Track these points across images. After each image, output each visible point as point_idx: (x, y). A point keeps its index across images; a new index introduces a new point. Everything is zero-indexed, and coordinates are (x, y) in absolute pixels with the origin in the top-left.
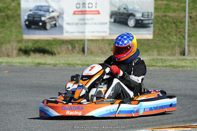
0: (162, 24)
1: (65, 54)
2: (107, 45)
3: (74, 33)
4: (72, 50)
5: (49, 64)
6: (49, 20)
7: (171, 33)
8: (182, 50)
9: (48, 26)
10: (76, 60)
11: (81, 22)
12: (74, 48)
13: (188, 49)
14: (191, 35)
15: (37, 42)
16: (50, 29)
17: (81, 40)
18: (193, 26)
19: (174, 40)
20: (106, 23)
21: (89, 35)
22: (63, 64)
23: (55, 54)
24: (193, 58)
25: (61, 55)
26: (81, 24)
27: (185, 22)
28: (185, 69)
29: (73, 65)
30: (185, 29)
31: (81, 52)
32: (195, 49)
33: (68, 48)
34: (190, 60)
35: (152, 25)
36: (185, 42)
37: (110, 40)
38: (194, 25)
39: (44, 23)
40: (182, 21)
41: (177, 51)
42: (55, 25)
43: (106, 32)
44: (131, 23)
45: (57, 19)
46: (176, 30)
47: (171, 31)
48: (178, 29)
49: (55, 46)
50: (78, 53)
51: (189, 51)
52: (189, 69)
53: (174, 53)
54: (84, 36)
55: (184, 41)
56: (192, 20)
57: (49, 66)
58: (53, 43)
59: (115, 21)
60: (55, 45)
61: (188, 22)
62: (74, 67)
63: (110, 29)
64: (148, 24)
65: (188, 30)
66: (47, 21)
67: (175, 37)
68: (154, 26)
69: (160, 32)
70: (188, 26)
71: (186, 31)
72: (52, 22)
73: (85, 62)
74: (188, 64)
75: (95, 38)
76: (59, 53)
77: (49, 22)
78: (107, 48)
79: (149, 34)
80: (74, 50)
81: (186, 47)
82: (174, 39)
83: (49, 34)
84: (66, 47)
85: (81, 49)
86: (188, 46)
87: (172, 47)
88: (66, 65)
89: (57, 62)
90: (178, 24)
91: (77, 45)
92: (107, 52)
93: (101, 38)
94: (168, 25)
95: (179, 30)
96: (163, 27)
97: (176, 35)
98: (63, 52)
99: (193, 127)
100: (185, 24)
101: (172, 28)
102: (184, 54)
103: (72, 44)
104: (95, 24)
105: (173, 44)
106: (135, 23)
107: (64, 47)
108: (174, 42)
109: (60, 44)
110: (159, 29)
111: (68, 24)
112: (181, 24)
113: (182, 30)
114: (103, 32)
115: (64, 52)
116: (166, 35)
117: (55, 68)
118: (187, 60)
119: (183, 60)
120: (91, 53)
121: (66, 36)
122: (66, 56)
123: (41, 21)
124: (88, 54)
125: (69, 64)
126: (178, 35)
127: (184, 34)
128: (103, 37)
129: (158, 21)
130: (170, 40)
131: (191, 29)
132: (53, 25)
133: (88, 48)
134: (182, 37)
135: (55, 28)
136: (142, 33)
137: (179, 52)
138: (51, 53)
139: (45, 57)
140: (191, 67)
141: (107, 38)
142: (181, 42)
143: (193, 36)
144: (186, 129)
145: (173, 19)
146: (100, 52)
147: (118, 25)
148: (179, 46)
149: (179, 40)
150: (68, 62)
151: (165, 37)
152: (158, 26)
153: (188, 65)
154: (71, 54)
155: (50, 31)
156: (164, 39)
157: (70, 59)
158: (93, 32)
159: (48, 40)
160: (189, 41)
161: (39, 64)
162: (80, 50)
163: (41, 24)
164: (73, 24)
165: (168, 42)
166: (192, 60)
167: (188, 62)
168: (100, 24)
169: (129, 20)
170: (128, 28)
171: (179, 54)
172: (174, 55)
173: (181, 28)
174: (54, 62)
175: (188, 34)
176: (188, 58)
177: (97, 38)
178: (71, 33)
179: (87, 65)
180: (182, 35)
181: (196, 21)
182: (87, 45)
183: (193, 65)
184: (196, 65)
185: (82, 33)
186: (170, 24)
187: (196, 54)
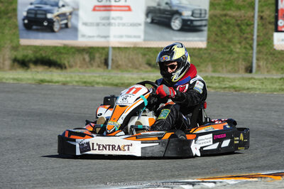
0: (220, 27)
1: (80, 67)
2: (140, 56)
3: (93, 37)
4: (90, 61)
5: (57, 82)
6: (58, 18)
7: (234, 40)
8: (249, 65)
9: (56, 27)
10: (96, 77)
11: (103, 22)
12: (92, 59)
13: (257, 63)
14: (261, 43)
15: (40, 50)
16: (59, 31)
17: (103, 48)
18: (264, 31)
19: (238, 50)
20: (140, 25)
21: (114, 41)
22: (77, 82)
23: (65, 68)
24: (263, 77)
25: (73, 70)
26: (104, 25)
27: (253, 24)
28: (252, 92)
29: (90, 83)
30: (253, 35)
31: (103, 65)
32: (267, 63)
33: (84, 59)
34: (259, 79)
35: (206, 28)
36: (252, 53)
37: (145, 48)
38: (265, 28)
39: (51, 22)
40: (249, 23)
41: (240, 66)
42: (66, 25)
43: (139, 37)
44: (176, 24)
45: (70, 16)
46: (241, 37)
47: (233, 38)
49: (65, 56)
50: (99, 66)
51: (258, 66)
52: (257, 92)
53: (237, 69)
54: (108, 42)
55: (250, 52)
56: (264, 22)
57: (57, 84)
58: (62, 51)
59: (153, 22)
60: (66, 54)
61: (258, 25)
62: (93, 86)
63: (145, 32)
64: (201, 26)
65: (258, 36)
66: (55, 20)
67: (238, 46)
68: (209, 30)
69: (218, 39)
70: (258, 30)
71: (255, 37)
72: (62, 20)
73: (109, 79)
74: (256, 85)
75: (123, 46)
76: (71, 67)
77: (58, 21)
78: (140, 60)
79: (202, 41)
80: (92, 62)
81: (255, 61)
82: (237, 48)
83: (58, 38)
84: (81, 58)
85: (103, 61)
86: (257, 59)
87: (234, 60)
88: (80, 84)
89: (68, 79)
90: (243, 27)
91: (97, 55)
92: (140, 65)
93: (132, 46)
94: (228, 27)
95: (245, 35)
96: (221, 31)
97: (240, 43)
98: (76, 64)
100: (253, 27)
101: (234, 33)
102: (251, 71)
103: (90, 53)
104: (124, 25)
105: (236, 55)
106: (180, 24)
107: (78, 58)
108: (237, 53)
109: (74, 53)
110: (216, 35)
111: (85, 24)
112: (248, 28)
113: (249, 36)
114: (135, 37)
115: (78, 65)
116: (225, 43)
117: (64, 87)
118: (254, 79)
119: (250, 79)
120: (118, 67)
121: (82, 41)
122: (81, 70)
123: (46, 19)
124: (112, 68)
125: (85, 82)
126: (242, 44)
127: (251, 42)
128: (135, 43)
129: (215, 23)
130: (231, 50)
131: (261, 34)
132: (64, 26)
133: (112, 60)
134: (248, 46)
135: (67, 30)
136: (191, 39)
137: (243, 67)
138: (59, 66)
139: (51, 71)
140: (260, 89)
141: (141, 46)
142: (247, 54)
143: (264, 44)
144: (251, 179)
145: (237, 20)
146: (130, 65)
147: (157, 27)
148: (244, 60)
149: (244, 51)
150: (84, 80)
151: (224, 46)
152: (215, 29)
153: (256, 87)
154: (88, 67)
155: (58, 34)
156: (223, 49)
157: (87, 75)
158: (121, 37)
159: (55, 47)
160: (259, 52)
161: (42, 81)
162: (101, 63)
163: (45, 24)
164: (92, 24)
165: (229, 53)
166: (262, 79)
167: (256, 82)
168: (131, 25)
169: (173, 21)
170: (171, 32)
171: (243, 70)
172: (236, 72)
173: (247, 34)
174: (64, 79)
175: (258, 41)
176: (256, 77)
177: (126, 46)
178: (90, 37)
179: (112, 84)
180: (248, 43)
181: (270, 23)
182: (113, 56)
183: (264, 87)
184: (268, 87)
185: (105, 37)
186: (231, 27)
187: (268, 72)
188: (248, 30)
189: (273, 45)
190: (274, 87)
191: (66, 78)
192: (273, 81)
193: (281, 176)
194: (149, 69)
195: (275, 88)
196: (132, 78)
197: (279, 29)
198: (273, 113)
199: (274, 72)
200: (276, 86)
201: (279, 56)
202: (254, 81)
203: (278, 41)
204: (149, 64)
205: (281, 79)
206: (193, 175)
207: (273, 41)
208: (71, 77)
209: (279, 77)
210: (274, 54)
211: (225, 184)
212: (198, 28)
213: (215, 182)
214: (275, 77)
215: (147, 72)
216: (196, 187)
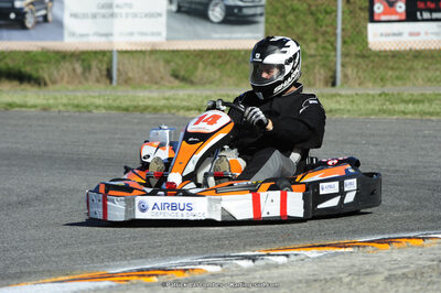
0: (284, 16)
1: (68, 83)
2: (162, 63)
3: (87, 35)
4: (84, 73)
5: (35, 106)
6: (31, 6)
7: (305, 37)
8: (330, 74)
9: (29, 21)
10: (94, 97)
11: (103, 11)
12: (87, 69)
13: (342, 71)
14: (348, 40)
15: (5, 57)
16: (33, 27)
17: (104, 53)
18: (353, 22)
19: (312, 52)
20: (160, 15)
21: (120, 42)
22: (65, 105)
23: (45, 84)
24: (354, 92)
25: (57, 87)
26: (104, 16)
27: (336, 11)
28: (337, 116)
29: (86, 107)
30: (336, 28)
31: (104, 78)
32: (358, 72)
33: (74, 70)
34: (347, 96)
35: (262, 19)
36: (336, 56)
37: (173, 51)
38: (355, 17)
39: (21, 14)
40: (328, 9)
41: (318, 76)
42: (45, 18)
43: (159, 34)
44: (216, 13)
45: (50, 4)
46: (316, 31)
47: (305, 33)
48: (321, 26)
49: (45, 66)
50: (98, 81)
51: (345, 76)
52: (345, 117)
53: (312, 82)
54: (111, 42)
55: (333, 54)
56: (352, 8)
57: (33, 109)
58: (40, 58)
59: (179, 10)
60: (46, 62)
61: (343, 12)
62: (90, 111)
63: (169, 28)
64: (254, 15)
65: (343, 30)
66: (26, 9)
67: (313, 45)
68: (267, 22)
69: (281, 34)
70: (343, 20)
71: (339, 31)
72: (38, 10)
73: (114, 101)
74: (343, 104)
75: (134, 48)
76: (54, 82)
77: (32, 12)
78: (162, 69)
79: (256, 39)
80: (87, 74)
81: (339, 68)
82: (312, 49)
83: (31, 39)
84: (70, 68)
85: (105, 73)
86: (343, 66)
87: (306, 66)
88: (70, 108)
89: (51, 102)
90: (321, 17)
91: (94, 64)
92: (162, 78)
93: (149, 48)
94: (296, 17)
95: (324, 28)
96: (286, 22)
97: (316, 40)
98: (62, 78)
99: (359, 247)
100: (336, 16)
101: (305, 25)
102: (334, 84)
103: (83, 61)
104: (135, 15)
105: (310, 60)
106: (223, 14)
107: (67, 65)
108: (311, 56)
109: (58, 62)
110: (278, 28)
111: (74, 16)
112: (328, 17)
113: (329, 29)
114: (153, 34)
115: (66, 78)
117: (44, 114)
118: (340, 95)
119: (333, 96)
120: (127, 81)
121: (69, 43)
122: (71, 87)
123: (13, 9)
124: (118, 84)
125: (77, 106)
126: (321, 39)
127: (332, 39)
128: (154, 44)
129: (277, 10)
131: (349, 27)
132: (41, 19)
133: (118, 70)
134: (328, 46)
135: (46, 25)
136: (239, 35)
137: (322, 78)
138: (37, 82)
139: (23, 90)
140: (349, 111)
141: (162, 48)
142: (328, 56)
143: (353, 42)
144: (343, 250)
145: (309, 6)
146: (146, 78)
147: (185, 18)
148: (324, 66)
149: (322, 52)
150: (76, 102)
152: (276, 20)
153: (342, 107)
154: (80, 82)
155: (32, 32)
157: (79, 94)
158: (132, 34)
159: (27, 53)
160: (345, 55)
161: (11, 105)
162: (101, 76)
163: (13, 16)
164: (85, 16)
166: (352, 96)
167: (342, 101)
168: (146, 15)
169: (211, 7)
170: (209, 25)
171: (322, 83)
172: (311, 85)
173: (327, 26)
174: (45, 102)
175: (343, 37)
176: (343, 92)
177: (139, 48)
178: (82, 36)
179: (118, 108)
180: (328, 41)
181: (361, 9)
182: (118, 64)
183: (355, 107)
184: (362, 106)
185: (106, 35)
186: (301, 16)
187: (360, 84)
188: (328, 20)
189: (367, 43)
190: (370, 107)
191: (48, 100)
192: (369, 99)
193: (389, 243)
194: (177, 82)
195: (373, 110)
196: (149, 99)
197: (376, 18)
198: (371, 147)
199: (370, 85)
200: (375, 106)
201: (377, 59)
202: (338, 98)
203: (375, 35)
204: (176, 76)
205: (380, 95)
206: (252, 245)
207: (366, 37)
208: (56, 98)
209: (379, 92)
210: (368, 57)
211: (303, 257)
212: (250, 19)
213: (287, 256)
214: (371, 92)
215: (172, 88)
216: (258, 263)
